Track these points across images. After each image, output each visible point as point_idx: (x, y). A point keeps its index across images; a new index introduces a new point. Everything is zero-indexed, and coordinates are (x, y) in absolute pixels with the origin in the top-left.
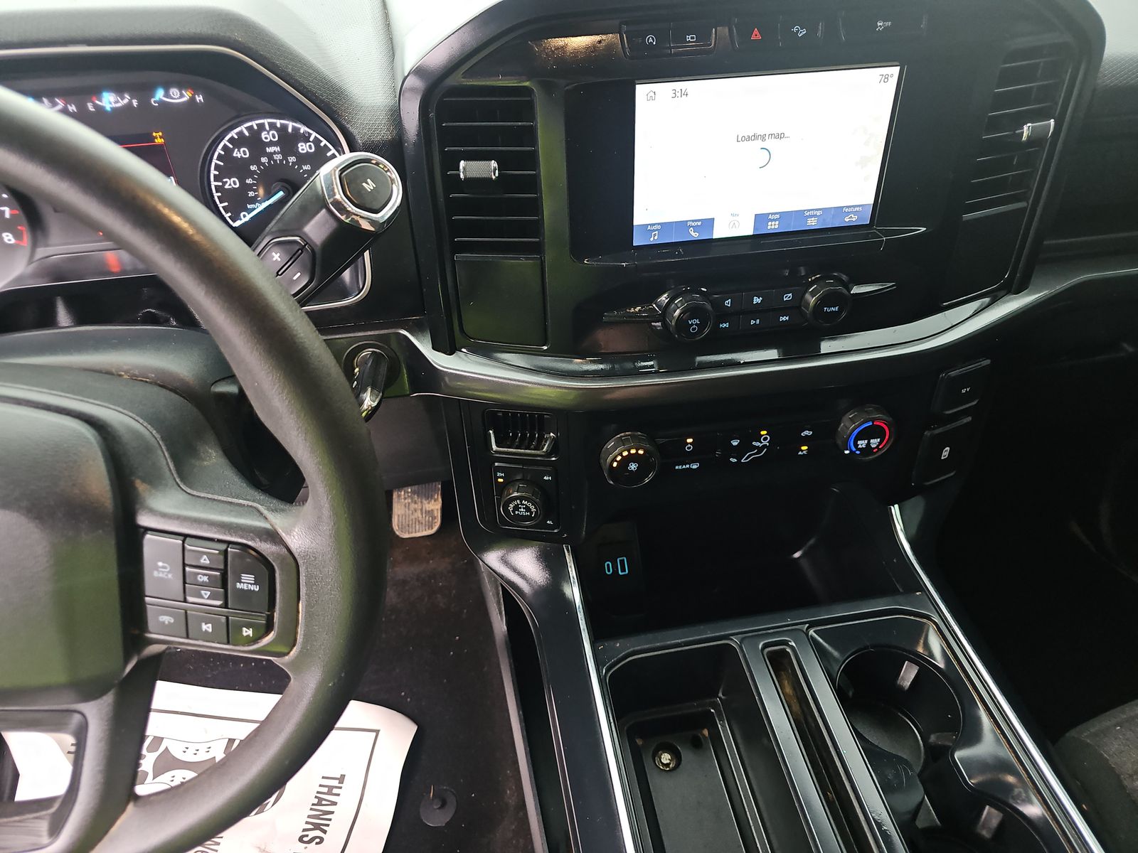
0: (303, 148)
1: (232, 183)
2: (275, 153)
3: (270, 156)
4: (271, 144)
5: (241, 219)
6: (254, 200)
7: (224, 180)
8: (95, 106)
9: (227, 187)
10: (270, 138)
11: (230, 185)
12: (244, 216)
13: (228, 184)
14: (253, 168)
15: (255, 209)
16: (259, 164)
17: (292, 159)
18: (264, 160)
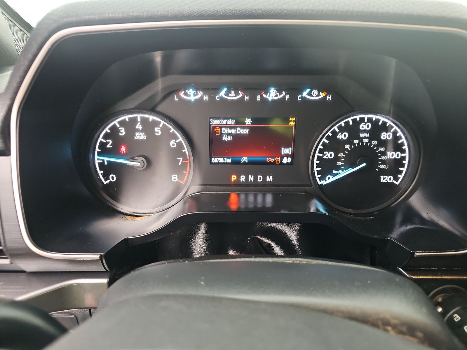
0: (384, 136)
1: (329, 155)
2: (365, 137)
3: (360, 140)
4: (365, 131)
5: (326, 181)
6: (338, 168)
7: (325, 153)
8: (262, 97)
9: (325, 157)
10: (365, 127)
11: (327, 156)
12: (329, 178)
13: (326, 156)
14: (347, 146)
15: (338, 174)
16: (351, 143)
17: (375, 143)
18: (356, 142)
